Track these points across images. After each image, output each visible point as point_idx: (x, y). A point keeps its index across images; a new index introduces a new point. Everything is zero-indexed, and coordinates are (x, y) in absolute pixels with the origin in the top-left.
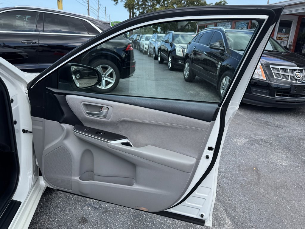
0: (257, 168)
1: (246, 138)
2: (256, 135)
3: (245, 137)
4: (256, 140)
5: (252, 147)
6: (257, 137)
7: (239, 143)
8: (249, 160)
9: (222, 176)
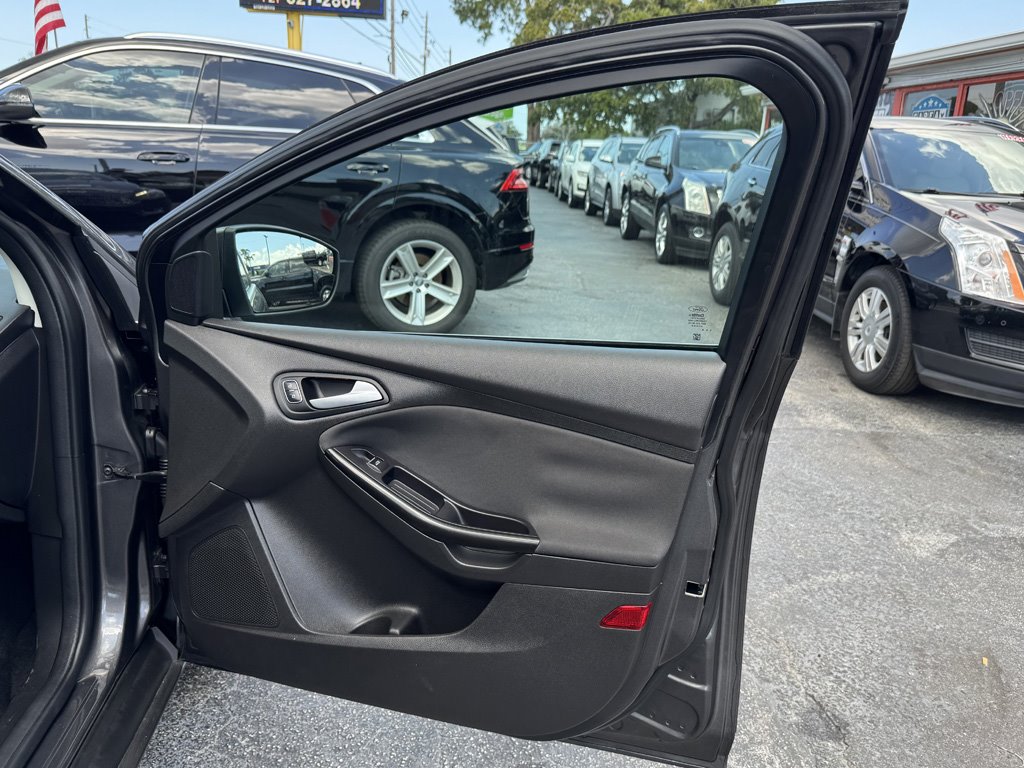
0: (993, 660)
1: (946, 528)
2: (987, 520)
3: (942, 526)
4: (986, 541)
5: (974, 568)
6: (990, 526)
7: (918, 552)
8: (961, 623)
9: (849, 685)
